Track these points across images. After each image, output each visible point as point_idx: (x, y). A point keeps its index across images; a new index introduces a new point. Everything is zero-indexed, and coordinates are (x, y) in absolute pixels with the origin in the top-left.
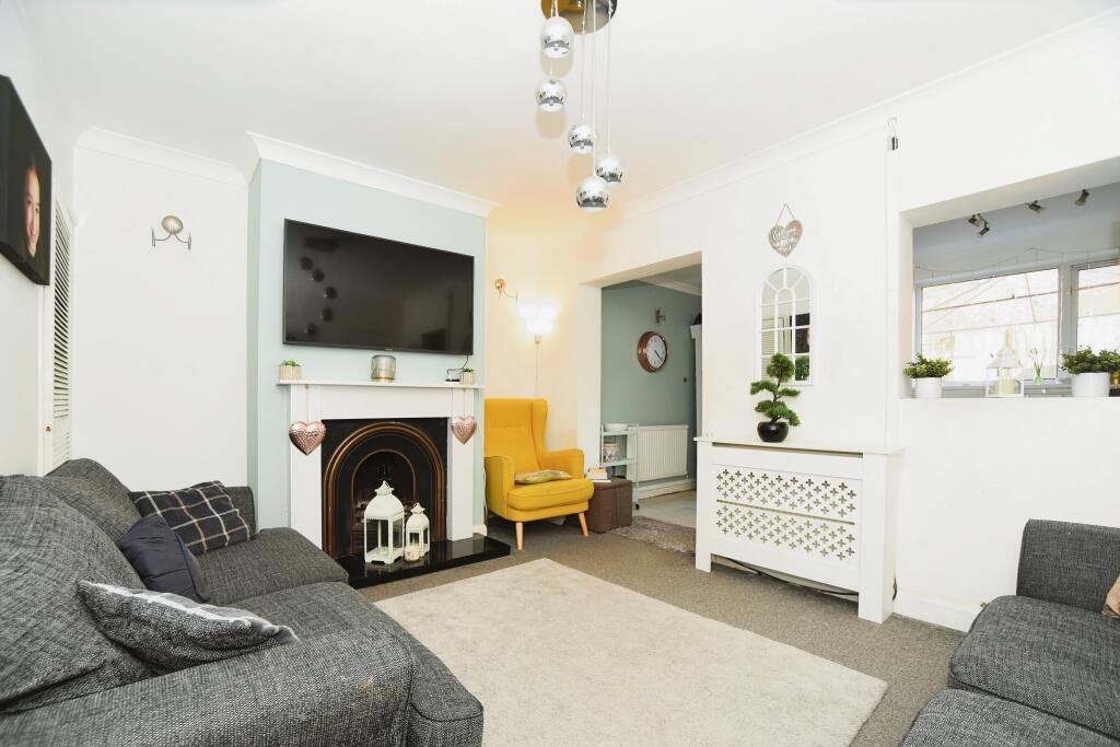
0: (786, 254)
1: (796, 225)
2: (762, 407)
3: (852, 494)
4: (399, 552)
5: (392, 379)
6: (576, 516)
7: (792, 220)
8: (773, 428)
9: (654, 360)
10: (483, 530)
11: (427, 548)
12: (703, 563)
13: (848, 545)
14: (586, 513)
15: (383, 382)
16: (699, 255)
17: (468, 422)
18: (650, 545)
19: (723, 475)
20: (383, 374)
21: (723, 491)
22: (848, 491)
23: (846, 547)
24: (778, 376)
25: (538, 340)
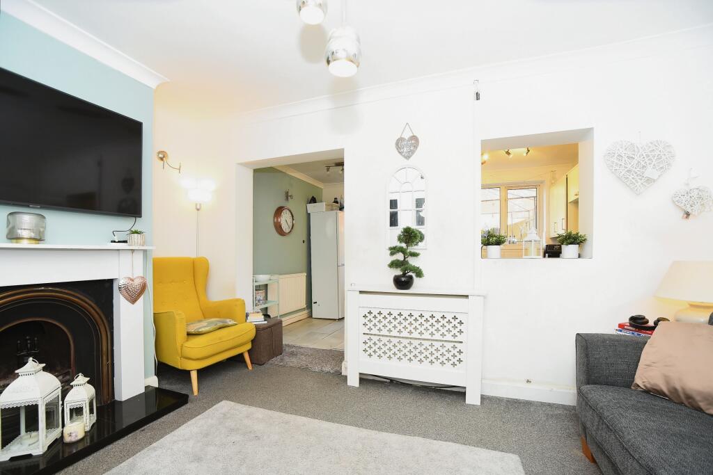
0: (408, 157)
1: (414, 138)
2: (394, 264)
3: (461, 323)
4: (55, 434)
5: (39, 239)
6: (241, 355)
7: (412, 135)
8: (403, 279)
9: (286, 228)
10: (154, 382)
11: (94, 418)
12: (353, 381)
13: (459, 356)
14: (249, 351)
15: (25, 244)
16: (342, 151)
17: (137, 282)
18: (305, 369)
19: (368, 315)
20: (24, 235)
21: (368, 327)
22: (458, 321)
23: (457, 358)
24: (406, 243)
25: (198, 207)
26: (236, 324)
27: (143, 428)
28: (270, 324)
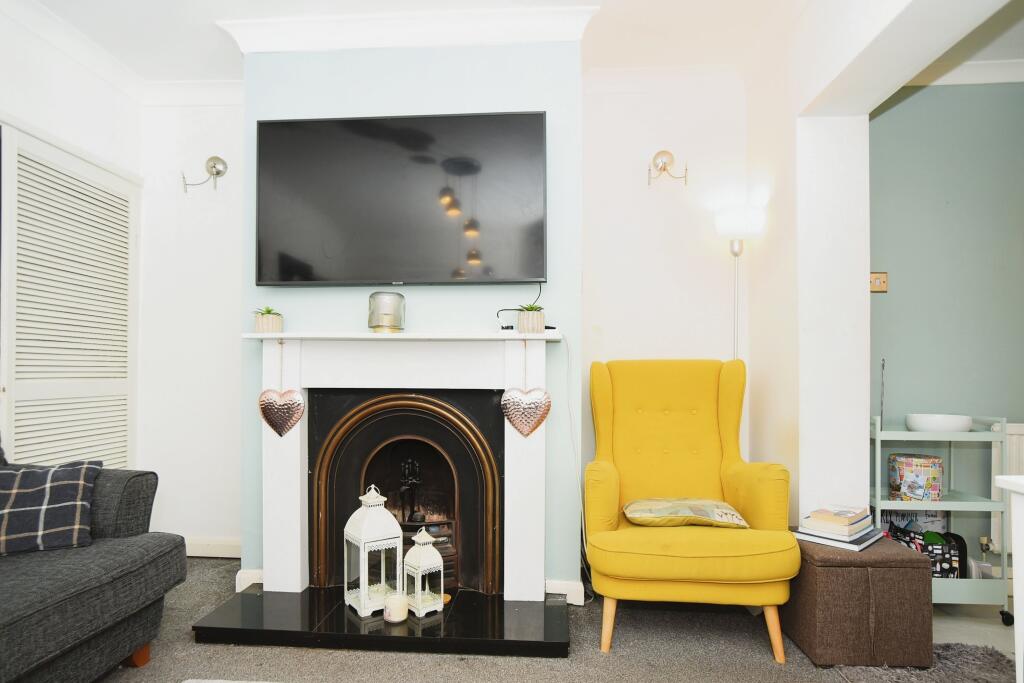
5: (399, 328)
14: (781, 609)
15: (386, 333)
17: (537, 397)
20: (386, 321)
25: (736, 248)
26: (744, 528)
27: (463, 656)
28: (866, 557)
